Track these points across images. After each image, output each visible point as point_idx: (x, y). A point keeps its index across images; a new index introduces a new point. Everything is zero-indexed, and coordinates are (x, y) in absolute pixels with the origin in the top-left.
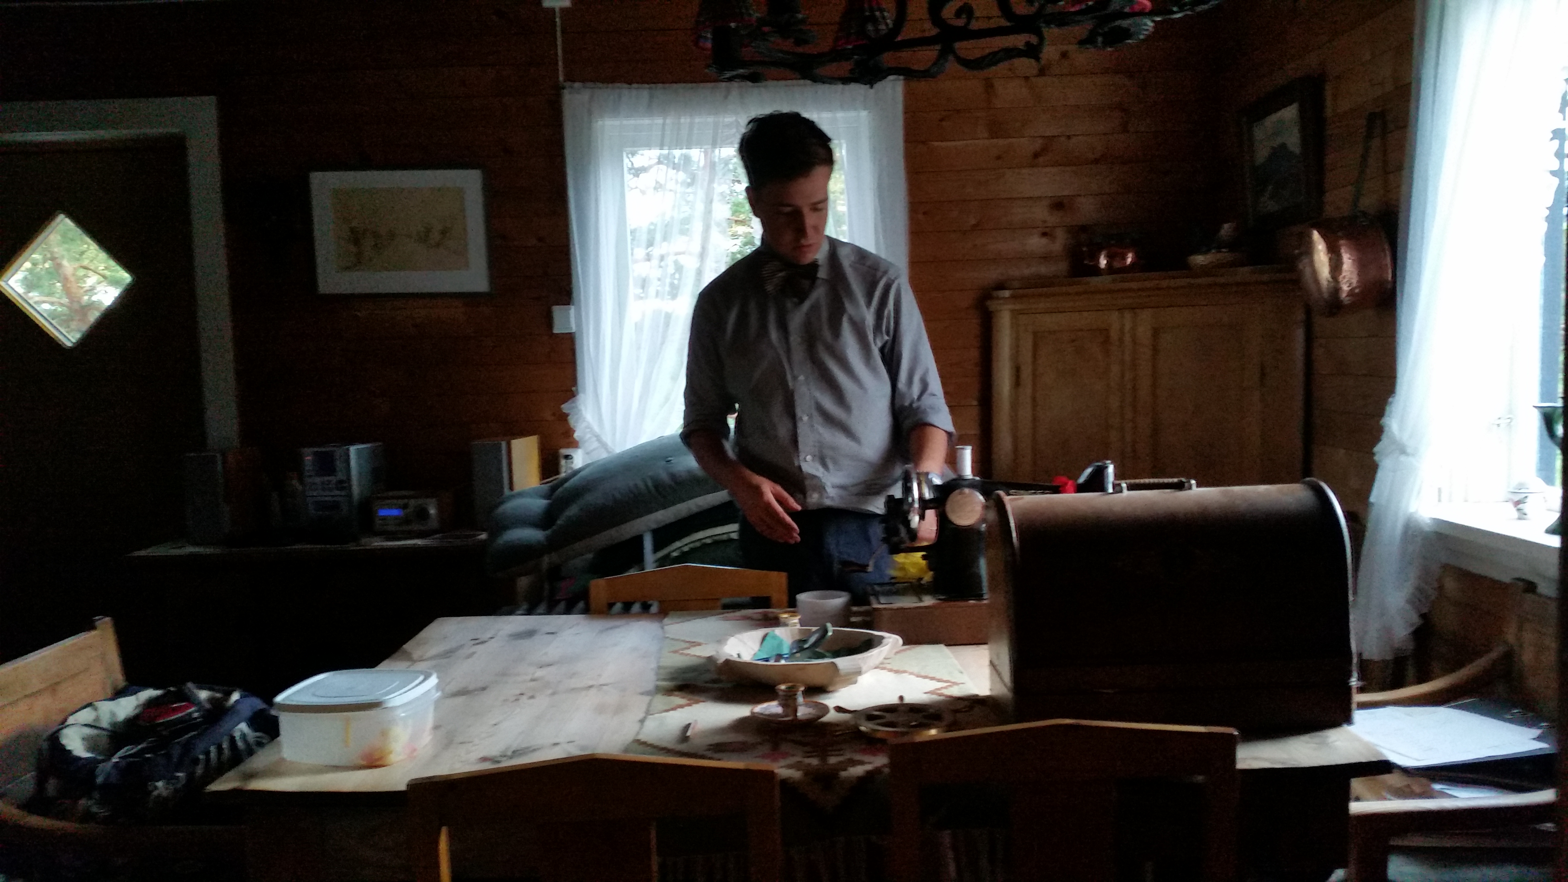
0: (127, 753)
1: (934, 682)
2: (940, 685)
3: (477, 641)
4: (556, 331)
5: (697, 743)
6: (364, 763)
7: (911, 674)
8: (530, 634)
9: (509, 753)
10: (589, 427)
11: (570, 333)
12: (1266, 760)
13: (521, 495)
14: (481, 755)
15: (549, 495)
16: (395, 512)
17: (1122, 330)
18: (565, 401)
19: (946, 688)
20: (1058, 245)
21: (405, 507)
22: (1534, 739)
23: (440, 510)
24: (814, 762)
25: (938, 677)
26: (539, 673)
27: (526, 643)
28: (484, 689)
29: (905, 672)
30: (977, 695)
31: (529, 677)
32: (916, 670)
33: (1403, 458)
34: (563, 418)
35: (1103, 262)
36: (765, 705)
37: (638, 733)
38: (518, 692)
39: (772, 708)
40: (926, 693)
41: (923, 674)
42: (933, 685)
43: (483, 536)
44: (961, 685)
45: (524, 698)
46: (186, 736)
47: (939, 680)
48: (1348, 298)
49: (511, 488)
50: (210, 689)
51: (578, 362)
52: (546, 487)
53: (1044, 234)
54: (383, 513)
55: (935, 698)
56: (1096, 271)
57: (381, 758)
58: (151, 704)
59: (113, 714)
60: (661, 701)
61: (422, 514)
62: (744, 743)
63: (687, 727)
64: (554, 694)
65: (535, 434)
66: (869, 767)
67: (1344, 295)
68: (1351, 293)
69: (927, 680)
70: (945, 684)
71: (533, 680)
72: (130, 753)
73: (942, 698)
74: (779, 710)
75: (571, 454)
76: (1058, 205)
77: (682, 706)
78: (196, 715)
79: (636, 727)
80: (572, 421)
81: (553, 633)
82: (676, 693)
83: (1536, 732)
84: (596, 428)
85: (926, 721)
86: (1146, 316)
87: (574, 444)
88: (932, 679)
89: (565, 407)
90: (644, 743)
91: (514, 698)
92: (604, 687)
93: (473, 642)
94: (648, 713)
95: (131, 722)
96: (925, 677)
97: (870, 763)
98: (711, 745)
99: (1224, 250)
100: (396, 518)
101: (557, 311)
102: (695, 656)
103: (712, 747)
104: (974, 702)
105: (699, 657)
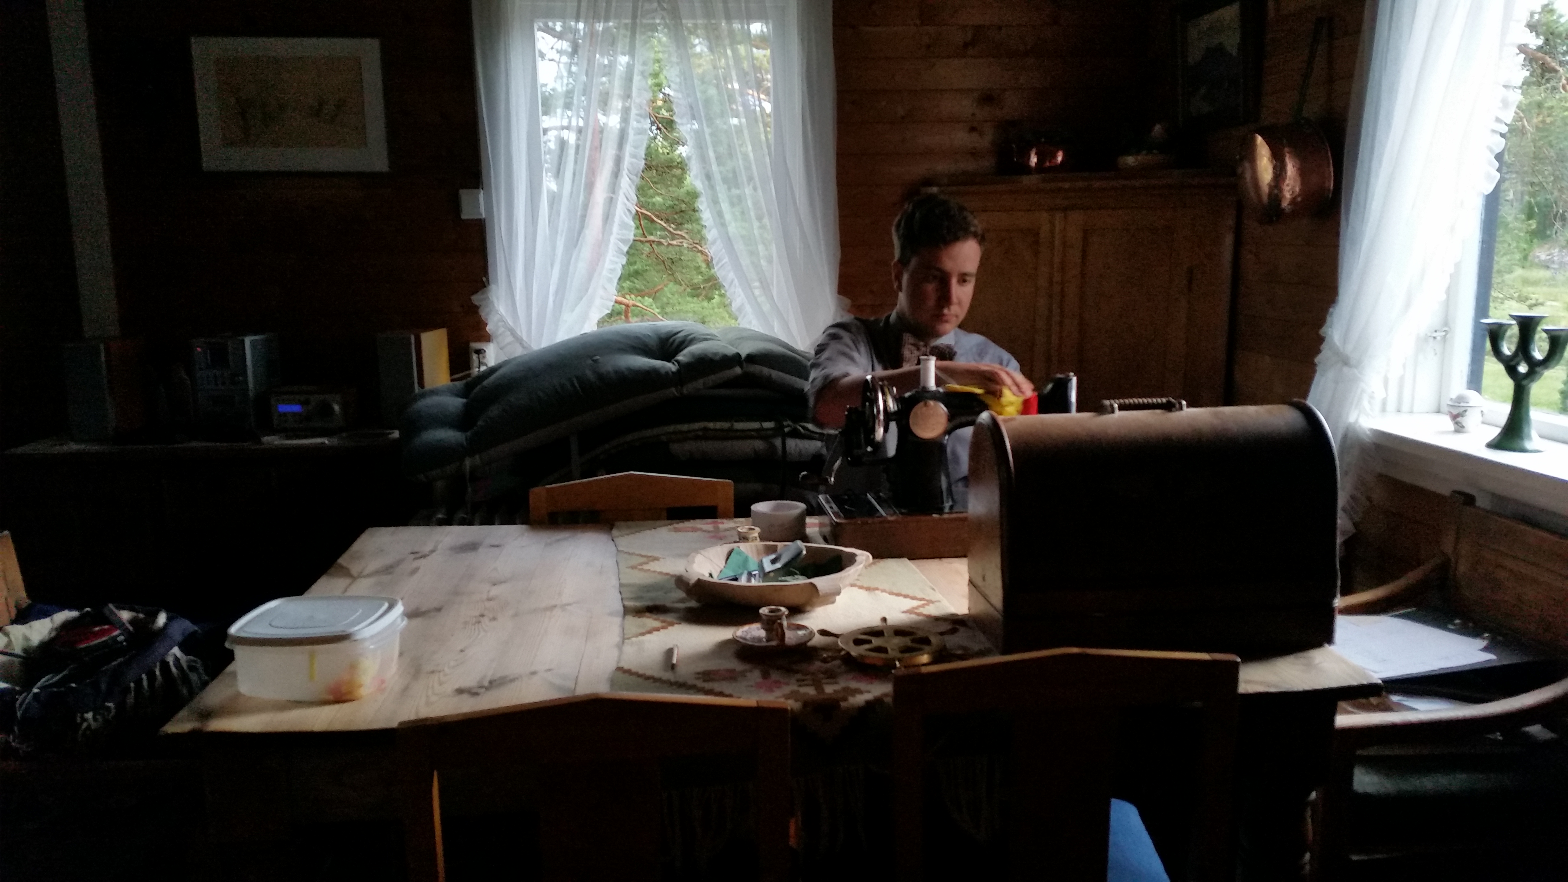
0: (47, 683)
1: (908, 600)
2: (915, 603)
3: (418, 555)
4: (465, 216)
5: (685, 673)
6: (331, 697)
7: (884, 591)
8: (472, 547)
9: (486, 684)
10: (502, 320)
11: (480, 220)
12: (1261, 683)
13: (434, 392)
14: (457, 686)
15: (465, 392)
16: (296, 408)
17: (1052, 232)
18: (475, 292)
19: (923, 606)
20: (985, 141)
21: (306, 403)
22: (1480, 650)
23: (344, 406)
24: (811, 691)
25: (911, 594)
26: (495, 591)
27: (470, 556)
28: (439, 610)
29: (877, 589)
30: (957, 615)
31: (485, 597)
32: (886, 586)
33: (1346, 370)
34: (474, 310)
35: (1034, 160)
36: (746, 628)
37: (618, 662)
38: (477, 613)
39: (754, 632)
40: (904, 612)
41: (895, 591)
42: (910, 604)
43: (396, 434)
44: (936, 603)
45: (485, 620)
46: (114, 663)
47: (913, 598)
48: (1289, 207)
49: (421, 384)
50: (131, 609)
51: (489, 250)
52: (459, 384)
53: (973, 129)
54: (284, 408)
55: (913, 617)
56: (1026, 169)
57: (350, 693)
58: (66, 626)
59: (26, 639)
60: (633, 623)
61: (325, 410)
62: (732, 671)
63: (670, 652)
64: (516, 615)
65: (443, 327)
66: (868, 697)
67: (1285, 204)
68: (1293, 202)
69: (901, 598)
70: (923, 602)
71: (489, 599)
72: (51, 682)
73: (921, 618)
74: (762, 633)
75: (485, 349)
76: (987, 99)
77: (658, 629)
78: (121, 638)
79: (615, 653)
80: (483, 314)
81: (497, 546)
82: (648, 614)
83: (1481, 643)
84: (510, 322)
85: (915, 645)
86: (1077, 217)
87: (487, 338)
88: (906, 596)
89: (475, 298)
90: (628, 672)
91: (474, 620)
92: (568, 608)
93: (413, 556)
94: (624, 638)
95: (46, 646)
96: (898, 595)
97: (869, 692)
98: (698, 673)
99: (1155, 151)
100: (294, 414)
101: (465, 195)
102: (654, 572)
103: (700, 676)
104: (955, 623)
105: (660, 573)
